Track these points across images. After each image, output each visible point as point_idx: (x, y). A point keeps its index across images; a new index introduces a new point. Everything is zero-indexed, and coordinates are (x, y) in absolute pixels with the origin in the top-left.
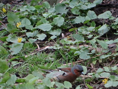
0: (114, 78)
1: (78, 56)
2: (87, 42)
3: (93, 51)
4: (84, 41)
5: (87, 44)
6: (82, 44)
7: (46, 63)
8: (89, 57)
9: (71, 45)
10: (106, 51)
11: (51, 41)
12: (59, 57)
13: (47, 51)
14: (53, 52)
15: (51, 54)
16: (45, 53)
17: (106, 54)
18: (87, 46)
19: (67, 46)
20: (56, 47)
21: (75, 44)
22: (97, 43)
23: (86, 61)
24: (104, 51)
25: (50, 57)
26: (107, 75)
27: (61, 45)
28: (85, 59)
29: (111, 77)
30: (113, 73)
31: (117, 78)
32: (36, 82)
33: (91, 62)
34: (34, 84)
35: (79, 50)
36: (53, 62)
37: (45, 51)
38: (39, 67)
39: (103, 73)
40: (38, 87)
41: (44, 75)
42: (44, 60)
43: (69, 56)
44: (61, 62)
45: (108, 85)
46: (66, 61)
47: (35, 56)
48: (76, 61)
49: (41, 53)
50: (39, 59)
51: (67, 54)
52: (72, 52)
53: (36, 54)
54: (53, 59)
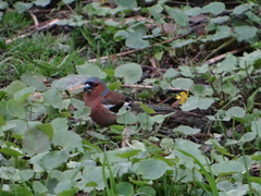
0: (201, 90)
1: (124, 41)
2: (144, 10)
3: (156, 32)
4: (136, 9)
5: (144, 15)
6: (131, 14)
7: (51, 56)
8: (147, 44)
9: (108, 16)
10: (185, 32)
11: (63, 7)
12: (80, 43)
13: (55, 30)
14: (66, 32)
15: (63, 37)
16: (49, 34)
17: (185, 37)
18: (142, 20)
19: (98, 20)
20: (75, 20)
21: (117, 16)
22: (164, 13)
23: (140, 52)
24: (180, 32)
25: (62, 43)
26: (188, 84)
27: (86, 17)
28: (137, 47)
29: (196, 89)
30: (201, 80)
31: (208, 90)
32: (30, 98)
33: (152, 55)
34: (26, 101)
35: (124, 28)
36: (66, 54)
37: (50, 30)
38: (36, 64)
39: (178, 79)
40: (34, 110)
41: (48, 84)
42: (47, 48)
43: (103, 41)
44: (84, 54)
45: (188, 105)
46: (96, 52)
47: (28, 40)
48: (118, 51)
49: (42, 34)
50: (37, 47)
51: (98, 36)
52: (109, 32)
53: (30, 37)
54: (67, 48)
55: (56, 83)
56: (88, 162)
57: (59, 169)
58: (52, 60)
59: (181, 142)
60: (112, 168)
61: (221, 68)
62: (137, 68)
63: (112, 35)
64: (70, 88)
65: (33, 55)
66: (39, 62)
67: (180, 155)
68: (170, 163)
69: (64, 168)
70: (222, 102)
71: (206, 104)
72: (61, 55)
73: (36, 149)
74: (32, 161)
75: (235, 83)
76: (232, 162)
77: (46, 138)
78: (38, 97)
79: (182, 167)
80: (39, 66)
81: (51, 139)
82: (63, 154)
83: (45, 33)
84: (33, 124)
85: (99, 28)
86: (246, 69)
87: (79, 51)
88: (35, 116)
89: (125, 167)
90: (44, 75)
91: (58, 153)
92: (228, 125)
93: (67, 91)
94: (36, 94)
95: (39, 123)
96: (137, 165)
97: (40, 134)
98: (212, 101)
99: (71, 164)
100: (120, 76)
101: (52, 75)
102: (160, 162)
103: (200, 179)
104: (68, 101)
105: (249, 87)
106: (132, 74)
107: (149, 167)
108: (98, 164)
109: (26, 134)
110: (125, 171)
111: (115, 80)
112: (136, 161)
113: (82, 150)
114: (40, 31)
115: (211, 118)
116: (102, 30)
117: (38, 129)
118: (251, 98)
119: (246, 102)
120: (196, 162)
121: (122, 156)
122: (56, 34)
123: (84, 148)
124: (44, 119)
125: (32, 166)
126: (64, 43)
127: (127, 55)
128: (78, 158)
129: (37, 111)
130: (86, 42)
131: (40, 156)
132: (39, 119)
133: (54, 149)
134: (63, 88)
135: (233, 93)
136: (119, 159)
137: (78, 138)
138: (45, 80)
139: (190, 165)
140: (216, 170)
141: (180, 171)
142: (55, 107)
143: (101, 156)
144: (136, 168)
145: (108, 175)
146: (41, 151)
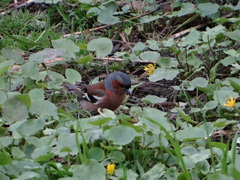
0: (167, 62)
1: (96, 18)
3: (126, 9)
7: (29, 31)
8: (117, 20)
10: (152, 9)
12: (56, 19)
13: (33, 8)
14: (43, 9)
15: (40, 14)
16: (27, 11)
17: (152, 14)
23: (111, 27)
24: (148, 8)
25: (39, 20)
26: (155, 57)
28: (108, 23)
29: (163, 61)
30: (167, 53)
31: (174, 62)
32: (10, 70)
33: (122, 31)
34: (5, 74)
35: (96, 6)
36: (43, 29)
37: (28, 8)
38: (15, 39)
39: (147, 52)
40: (13, 81)
41: (26, 57)
42: (25, 25)
43: (77, 18)
44: (59, 29)
45: (155, 76)
46: (70, 28)
47: (8, 17)
48: (91, 27)
49: (21, 11)
50: (16, 23)
51: (72, 13)
52: (82, 9)
53: (10, 14)
54: (43, 24)
55: (33, 57)
56: (63, 129)
57: (36, 136)
58: (30, 35)
59: (149, 111)
60: (85, 135)
61: (185, 42)
62: (108, 42)
63: (85, 12)
64: (46, 61)
65: (13, 30)
66: (18, 37)
67: (147, 122)
68: (138, 129)
69: (40, 135)
70: (186, 73)
71: (172, 75)
72: (38, 30)
73: (15, 117)
74: (11, 129)
75: (198, 55)
76: (196, 128)
77: (24, 107)
78: (17, 70)
79: (150, 133)
80: (18, 41)
81: (28, 108)
82: (40, 122)
83: (23, 11)
84: (12, 94)
85: (73, 5)
86: (209, 43)
87: (54, 27)
88: (14, 87)
89: (97, 133)
90: (23, 49)
91: (35, 121)
92: (192, 94)
93: (43, 64)
94: (15, 67)
95: (18, 93)
96: (107, 131)
97: (19, 103)
98: (177, 72)
99: (47, 131)
100: (93, 50)
101: (30, 50)
102: (129, 129)
103: (166, 144)
104: (45, 73)
105: (212, 59)
106: (103, 48)
107: (119, 134)
108: (72, 131)
109: (6, 104)
110: (97, 137)
111: (88, 53)
112: (107, 128)
113: (57, 118)
114: (18, 9)
115: (176, 88)
116: (76, 7)
117: (17, 99)
118: (214, 70)
119: (208, 73)
120: (162, 129)
121: (94, 123)
122: (33, 11)
123: (60, 116)
124: (22, 89)
125: (11, 133)
126: (41, 20)
127: (99, 30)
128: (54, 126)
129: (16, 82)
130: (61, 18)
131: (19, 123)
132: (18, 90)
133: (32, 117)
134: (40, 61)
135: (197, 65)
136: (91, 126)
137: (53, 107)
138: (23, 54)
139: (156, 131)
140: (180, 136)
141: (148, 137)
142: (33, 78)
143: (75, 124)
144: (107, 135)
145: (81, 141)
146: (20, 119)
